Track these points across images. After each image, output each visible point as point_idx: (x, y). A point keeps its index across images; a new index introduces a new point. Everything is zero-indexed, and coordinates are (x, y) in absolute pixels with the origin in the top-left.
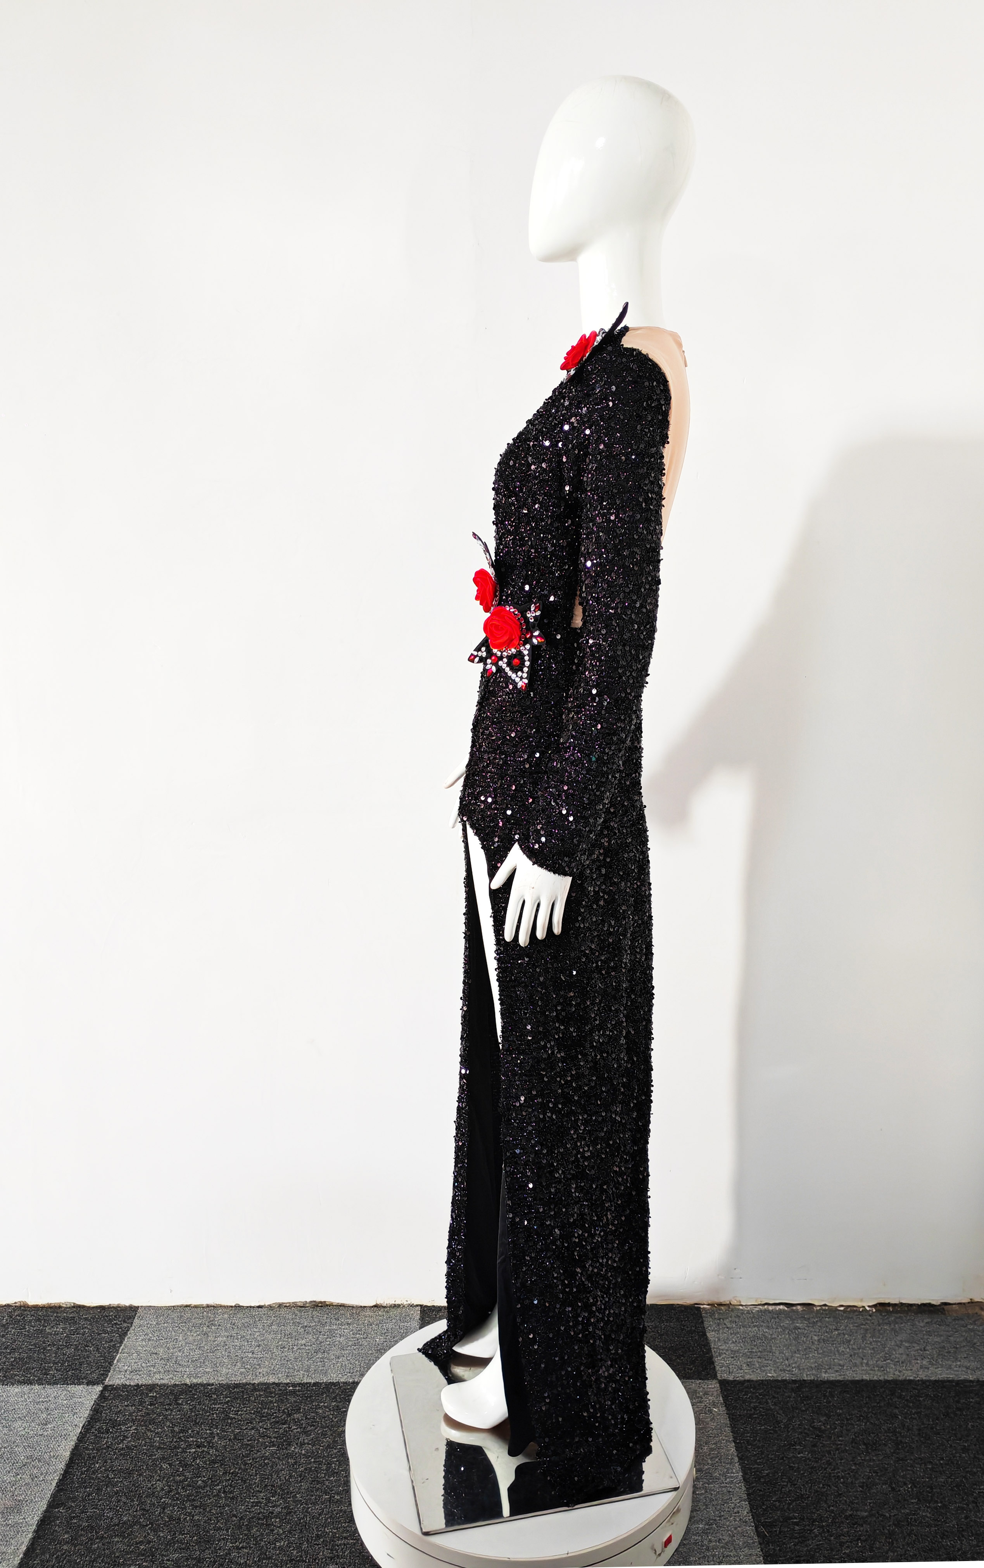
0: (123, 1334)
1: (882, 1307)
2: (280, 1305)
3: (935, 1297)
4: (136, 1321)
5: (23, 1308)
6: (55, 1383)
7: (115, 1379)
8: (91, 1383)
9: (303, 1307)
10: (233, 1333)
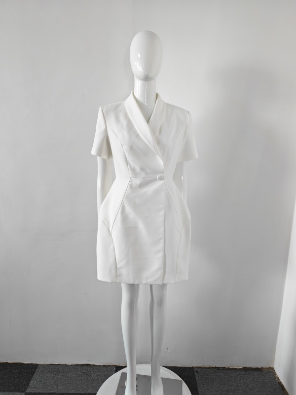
0: (33, 374)
1: (244, 369)
2: (77, 365)
3: (260, 366)
4: (37, 369)
5: (6, 364)
6: (11, 391)
7: (29, 391)
8: (22, 392)
9: (83, 365)
10: (64, 374)
